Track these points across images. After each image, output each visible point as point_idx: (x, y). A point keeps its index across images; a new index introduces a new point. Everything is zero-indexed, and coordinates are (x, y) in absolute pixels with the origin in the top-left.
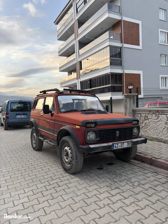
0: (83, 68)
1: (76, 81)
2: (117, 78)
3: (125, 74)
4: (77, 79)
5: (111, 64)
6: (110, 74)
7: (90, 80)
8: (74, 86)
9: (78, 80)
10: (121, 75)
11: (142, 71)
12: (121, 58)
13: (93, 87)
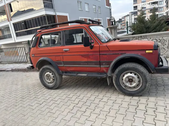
0: (13, 10)
1: (7, 23)
2: (51, 19)
3: (57, 15)
4: (9, 21)
5: (45, 7)
6: (45, 16)
7: (25, 22)
8: (6, 28)
9: (10, 23)
10: (54, 17)
11: (68, 14)
12: (52, 2)
13: (29, 28)
